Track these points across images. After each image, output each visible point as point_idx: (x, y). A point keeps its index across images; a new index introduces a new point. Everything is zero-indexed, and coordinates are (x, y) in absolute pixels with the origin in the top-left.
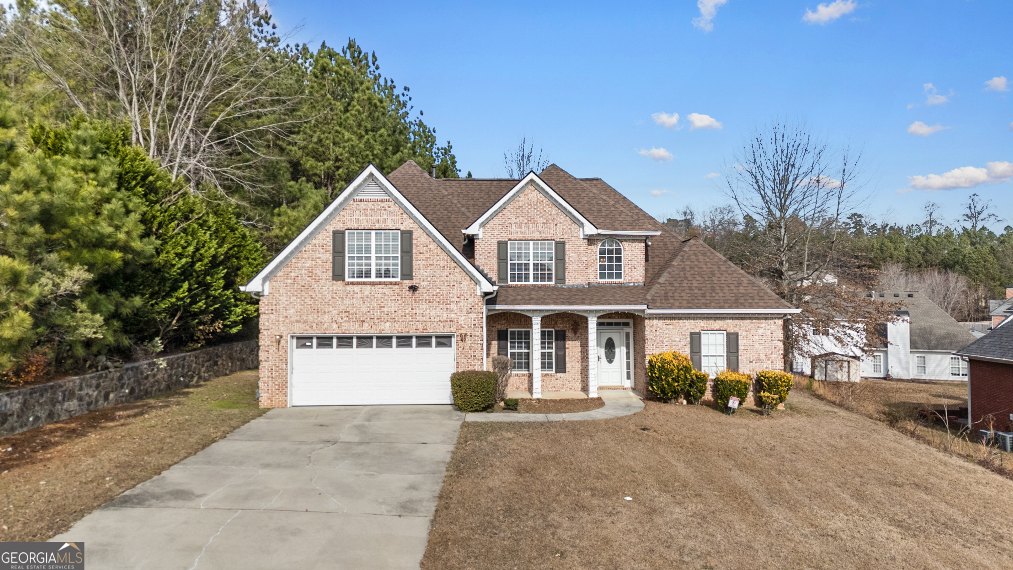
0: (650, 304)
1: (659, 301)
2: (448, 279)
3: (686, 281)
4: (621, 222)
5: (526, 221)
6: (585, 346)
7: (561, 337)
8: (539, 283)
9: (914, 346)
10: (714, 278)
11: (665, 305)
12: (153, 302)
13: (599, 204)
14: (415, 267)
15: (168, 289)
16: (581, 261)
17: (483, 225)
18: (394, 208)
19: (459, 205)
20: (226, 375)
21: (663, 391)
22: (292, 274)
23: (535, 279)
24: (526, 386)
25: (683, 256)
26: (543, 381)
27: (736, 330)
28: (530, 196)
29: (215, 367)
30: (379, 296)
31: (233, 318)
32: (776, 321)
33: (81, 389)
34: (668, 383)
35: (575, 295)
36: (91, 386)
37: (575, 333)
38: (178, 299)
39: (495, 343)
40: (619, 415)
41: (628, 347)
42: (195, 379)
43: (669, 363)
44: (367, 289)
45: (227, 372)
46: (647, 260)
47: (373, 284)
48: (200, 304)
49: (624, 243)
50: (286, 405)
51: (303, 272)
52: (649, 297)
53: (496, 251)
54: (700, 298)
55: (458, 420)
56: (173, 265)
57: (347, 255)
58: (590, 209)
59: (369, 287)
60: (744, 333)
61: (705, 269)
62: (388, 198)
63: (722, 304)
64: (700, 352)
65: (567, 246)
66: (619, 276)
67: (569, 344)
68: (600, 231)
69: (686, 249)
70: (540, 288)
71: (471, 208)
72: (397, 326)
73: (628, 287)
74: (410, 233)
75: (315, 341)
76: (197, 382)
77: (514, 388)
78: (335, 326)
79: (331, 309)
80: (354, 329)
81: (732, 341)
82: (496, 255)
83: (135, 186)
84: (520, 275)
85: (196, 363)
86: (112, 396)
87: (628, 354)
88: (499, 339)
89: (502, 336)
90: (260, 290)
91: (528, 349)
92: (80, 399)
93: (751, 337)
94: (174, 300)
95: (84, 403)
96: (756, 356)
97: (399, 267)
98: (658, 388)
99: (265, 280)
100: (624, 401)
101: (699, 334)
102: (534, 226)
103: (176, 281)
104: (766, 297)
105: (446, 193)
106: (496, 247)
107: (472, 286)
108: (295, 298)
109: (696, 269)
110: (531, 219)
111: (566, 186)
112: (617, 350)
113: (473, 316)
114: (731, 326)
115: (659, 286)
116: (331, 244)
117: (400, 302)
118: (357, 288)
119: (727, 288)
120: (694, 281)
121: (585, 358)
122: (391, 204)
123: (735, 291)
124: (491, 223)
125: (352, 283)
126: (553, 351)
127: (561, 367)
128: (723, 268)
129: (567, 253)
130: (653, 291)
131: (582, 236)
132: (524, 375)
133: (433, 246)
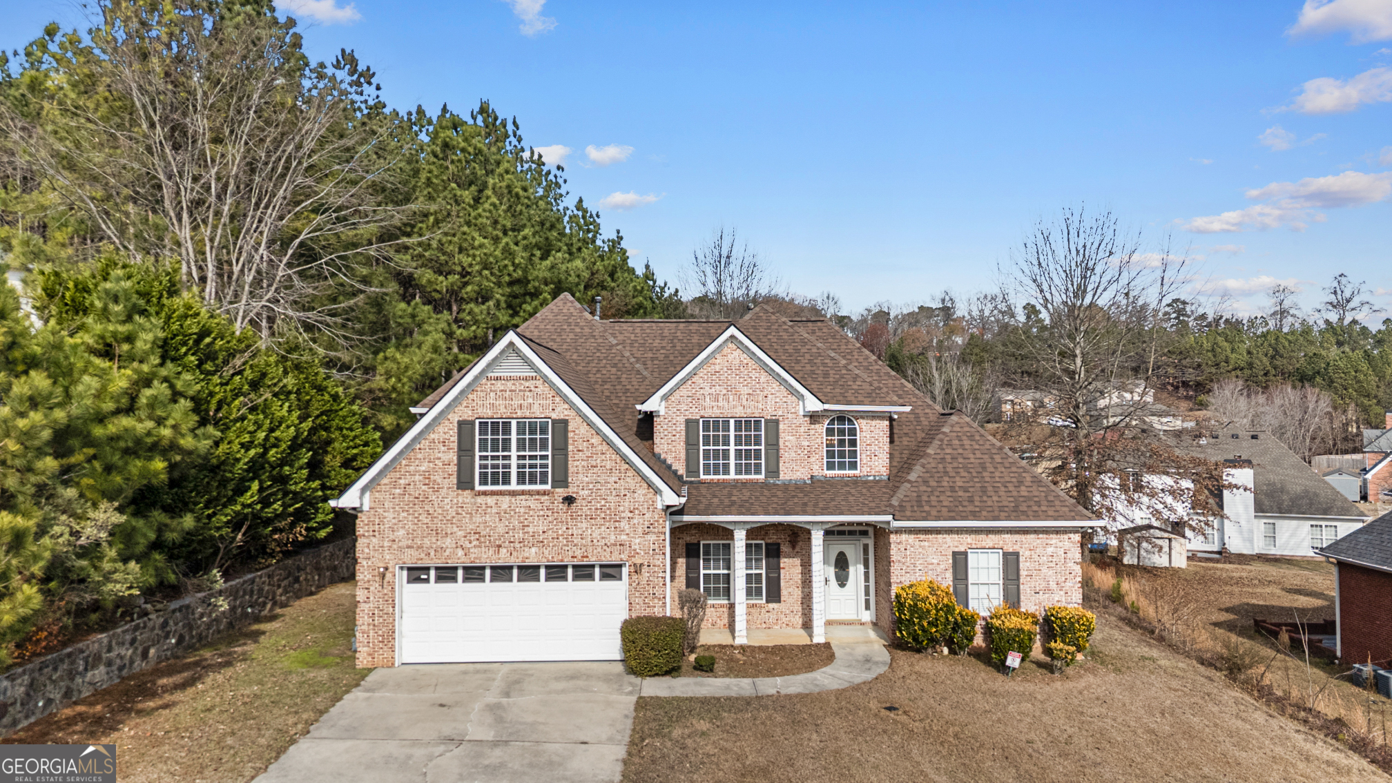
0: (897, 513)
1: (909, 508)
2: (617, 486)
3: (947, 479)
4: (856, 391)
5: (724, 392)
6: (807, 566)
7: (774, 553)
8: (743, 477)
9: (1260, 508)
10: (985, 474)
11: (918, 514)
12: (210, 511)
13: (824, 365)
14: (571, 470)
15: (230, 493)
16: (801, 447)
17: (665, 397)
18: (542, 388)
19: (632, 360)
20: (312, 594)
21: (915, 639)
22: (402, 482)
23: (738, 472)
24: (726, 621)
25: (941, 440)
26: (749, 614)
27: (1016, 548)
28: (730, 357)
29: (296, 586)
30: (522, 510)
31: (320, 517)
32: (1072, 535)
33: (110, 650)
34: (924, 630)
35: (794, 497)
36: (123, 644)
37: (794, 547)
38: (244, 506)
39: (682, 562)
40: (858, 680)
41: (866, 566)
42: (269, 606)
43: (923, 600)
44: (505, 501)
45: (313, 589)
46: (892, 442)
47: (513, 494)
48: (275, 506)
49: (861, 421)
50: (393, 664)
51: (417, 478)
52: (895, 502)
53: (683, 433)
54: (965, 503)
55: (631, 693)
56: (238, 460)
57: (477, 454)
58: (813, 372)
59: (507, 498)
60: (1027, 553)
61: (972, 460)
62: (534, 374)
63: (996, 513)
64: (966, 578)
65: (781, 426)
66: (853, 466)
67: (785, 562)
68: (827, 406)
69: (946, 429)
70: (745, 484)
71: (649, 362)
72: (546, 552)
73: (867, 482)
74: (565, 423)
75: (432, 573)
76: (271, 610)
77: (710, 635)
78: (460, 553)
79: (455, 529)
80: (487, 557)
81: (1011, 562)
82: (683, 438)
83: (186, 354)
84: (716, 466)
85: (269, 584)
86: (152, 651)
87: (867, 575)
88: (688, 556)
89: (692, 552)
90: (357, 505)
91: (729, 568)
92: (109, 664)
93: (1037, 558)
94: (238, 508)
95: (114, 668)
96: (1044, 584)
97: (550, 470)
98: (909, 634)
99: (363, 490)
100: (861, 650)
101: (965, 554)
102: (736, 398)
103: (243, 480)
104: (1057, 503)
105: (615, 342)
106: (683, 427)
107: (651, 495)
108: (405, 514)
109: (961, 460)
110: (731, 389)
111: (780, 338)
112: (851, 569)
113: (652, 537)
114: (1010, 542)
115: (909, 486)
116: (455, 438)
117: (550, 519)
118: (491, 500)
119: (1003, 489)
120: (958, 479)
121: (807, 582)
122: (540, 383)
123: (1015, 494)
124: (677, 395)
125: (485, 493)
126: (763, 572)
127: (774, 594)
128: (998, 458)
129: (782, 435)
130: (900, 494)
131: (801, 413)
132: (722, 606)
133: (596, 440)
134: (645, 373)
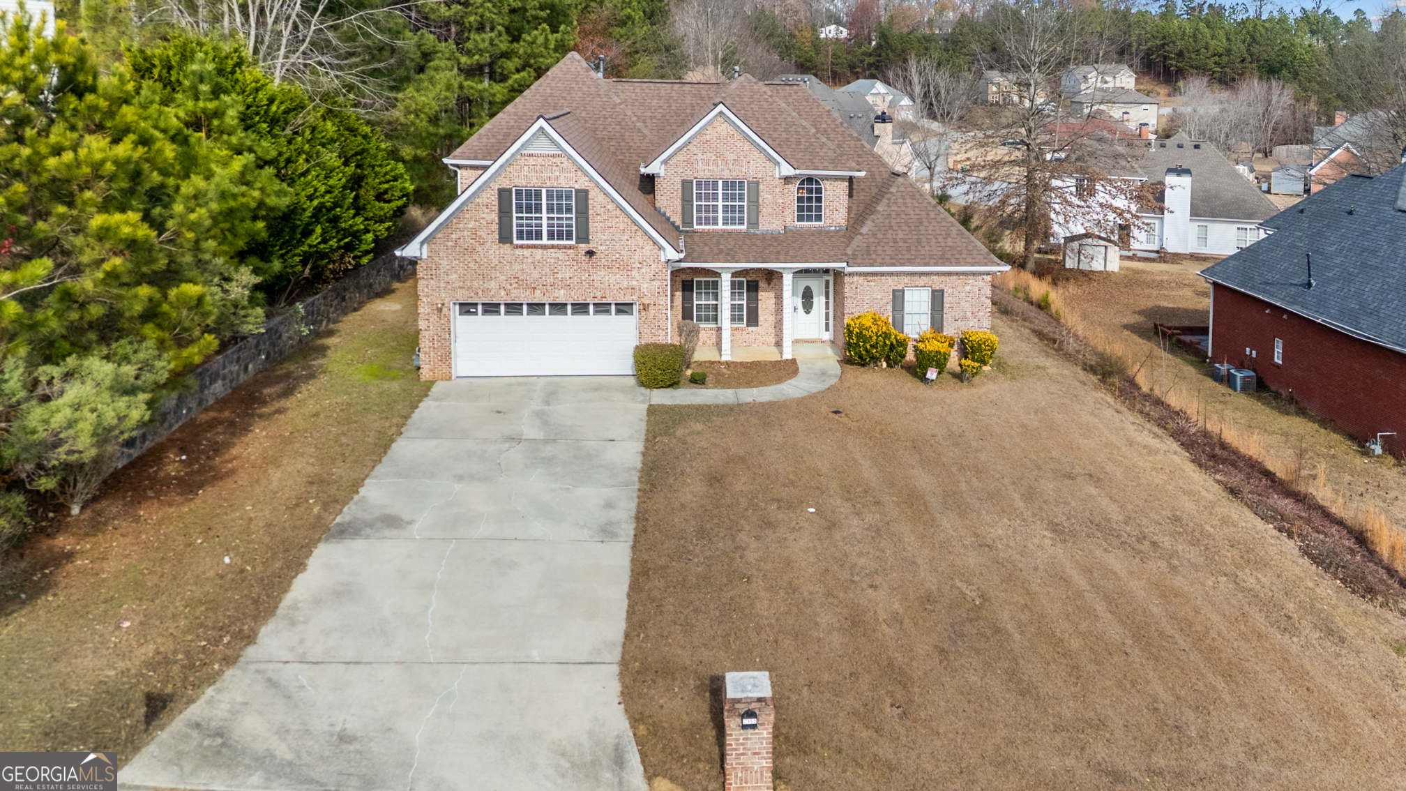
0: (850, 261)
1: (860, 256)
2: (629, 243)
3: (891, 232)
4: (822, 157)
5: (714, 157)
6: (779, 298)
7: (753, 288)
8: (729, 227)
9: (1195, 212)
10: (921, 228)
11: (867, 261)
12: (284, 251)
13: (797, 133)
14: (591, 230)
15: (299, 236)
16: (776, 203)
17: (665, 162)
18: (567, 164)
19: (634, 118)
20: (355, 310)
21: (860, 357)
22: (454, 236)
23: (725, 223)
24: (714, 341)
25: (889, 199)
26: (733, 335)
27: (942, 286)
28: (719, 129)
29: (344, 304)
30: (552, 261)
32: (985, 277)
33: (224, 367)
34: (867, 351)
35: (770, 245)
36: (232, 362)
37: (769, 284)
38: (310, 246)
39: (679, 294)
40: (814, 390)
41: (827, 297)
42: (324, 323)
43: (867, 329)
44: (539, 253)
45: (356, 305)
46: (850, 195)
47: (545, 247)
48: (331, 243)
49: (825, 182)
50: (451, 377)
51: (466, 233)
52: (849, 251)
53: (680, 191)
54: (904, 252)
55: (643, 402)
56: (304, 210)
57: (515, 215)
58: (787, 139)
59: (540, 251)
60: (950, 290)
61: (912, 216)
62: (560, 152)
63: (927, 261)
64: (903, 310)
65: (761, 187)
66: (819, 218)
67: (762, 295)
68: (798, 172)
69: (893, 190)
70: (730, 233)
72: (572, 293)
73: (828, 232)
74: (586, 192)
75: (480, 307)
76: (327, 325)
77: (703, 353)
78: (503, 293)
79: (498, 275)
80: (524, 297)
81: (938, 299)
82: (680, 195)
84: (707, 219)
85: (325, 305)
86: (250, 366)
87: (827, 303)
88: (684, 290)
89: (687, 287)
90: (418, 254)
91: (717, 300)
92: (224, 378)
93: (957, 294)
94: (306, 248)
95: (228, 381)
96: (962, 314)
97: (574, 229)
98: (856, 353)
99: (422, 243)
100: (819, 365)
101: (903, 291)
102: (724, 163)
103: (309, 224)
104: (975, 252)
105: (618, 101)
106: (679, 186)
107: (656, 251)
108: (457, 262)
109: (903, 216)
110: (719, 155)
111: (761, 107)
112: (815, 300)
113: (657, 283)
114: (937, 283)
115: (861, 237)
116: (496, 203)
117: (575, 268)
118: (527, 252)
119: (934, 240)
120: (899, 232)
121: (779, 310)
122: (564, 160)
123: (943, 244)
124: (674, 160)
125: (522, 247)
126: (745, 303)
127: (753, 320)
128: (932, 215)
129: (761, 194)
130: (854, 244)
131: (777, 176)
132: (711, 329)
133: (611, 206)
134: (645, 131)
